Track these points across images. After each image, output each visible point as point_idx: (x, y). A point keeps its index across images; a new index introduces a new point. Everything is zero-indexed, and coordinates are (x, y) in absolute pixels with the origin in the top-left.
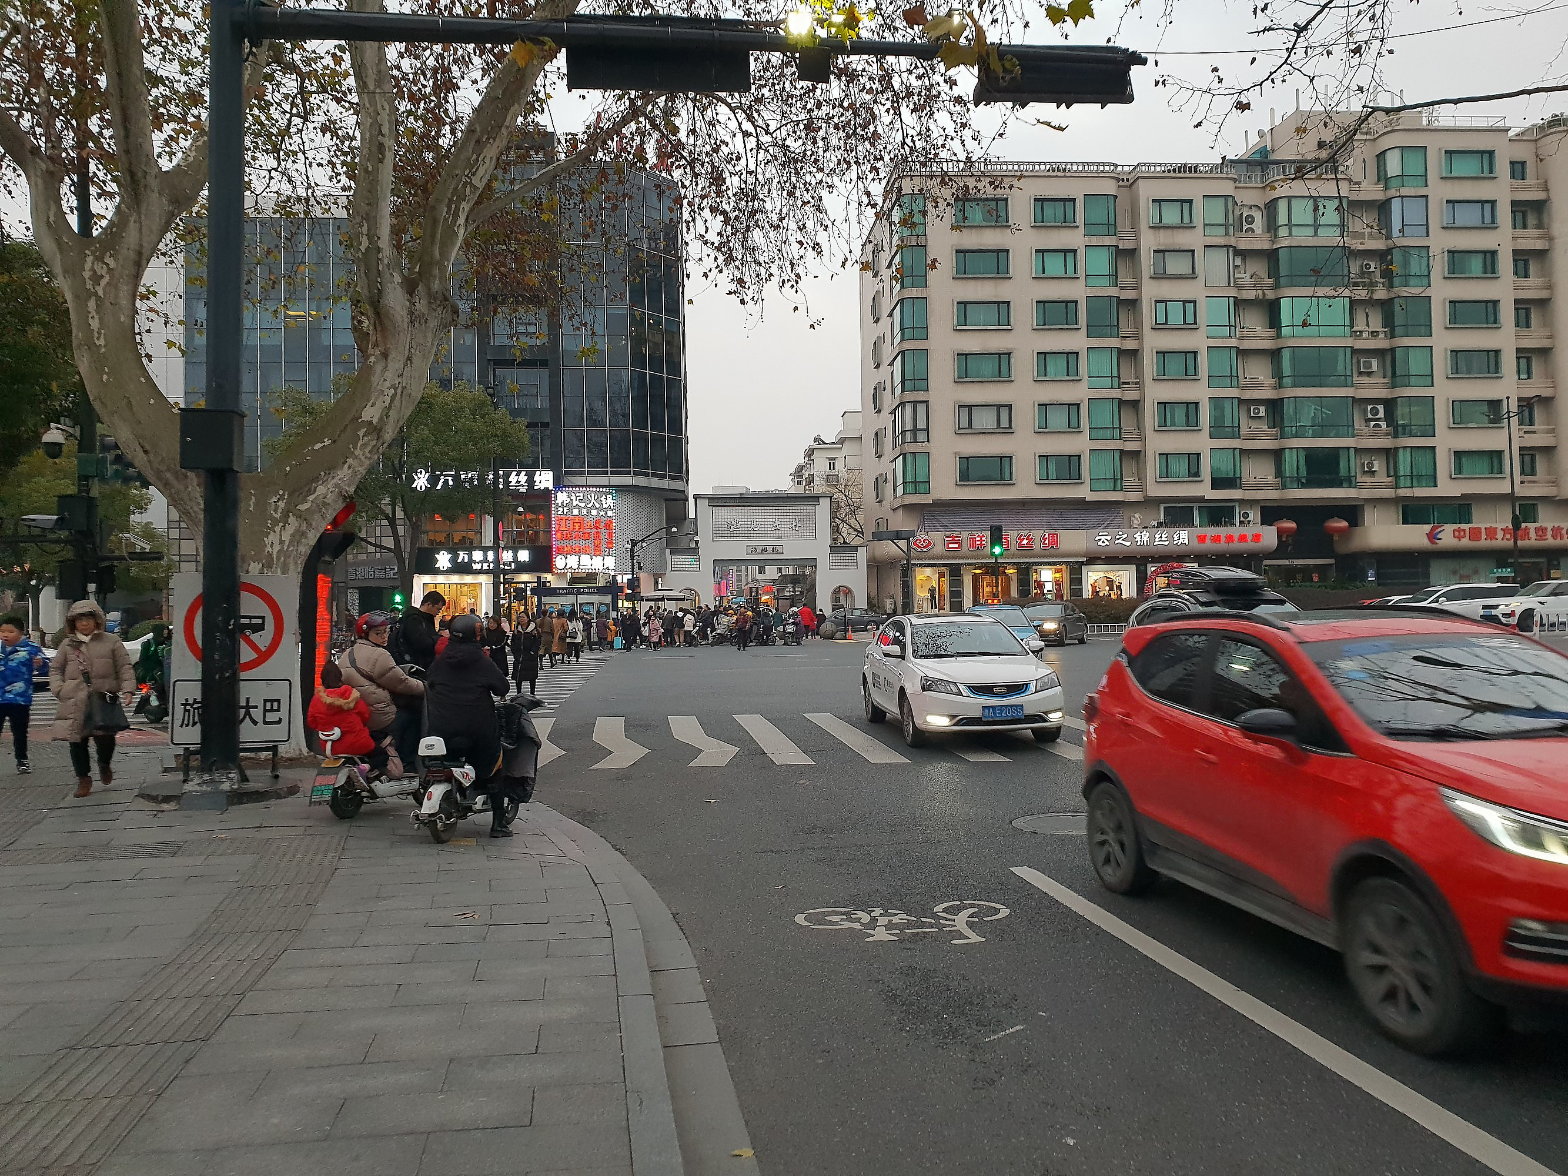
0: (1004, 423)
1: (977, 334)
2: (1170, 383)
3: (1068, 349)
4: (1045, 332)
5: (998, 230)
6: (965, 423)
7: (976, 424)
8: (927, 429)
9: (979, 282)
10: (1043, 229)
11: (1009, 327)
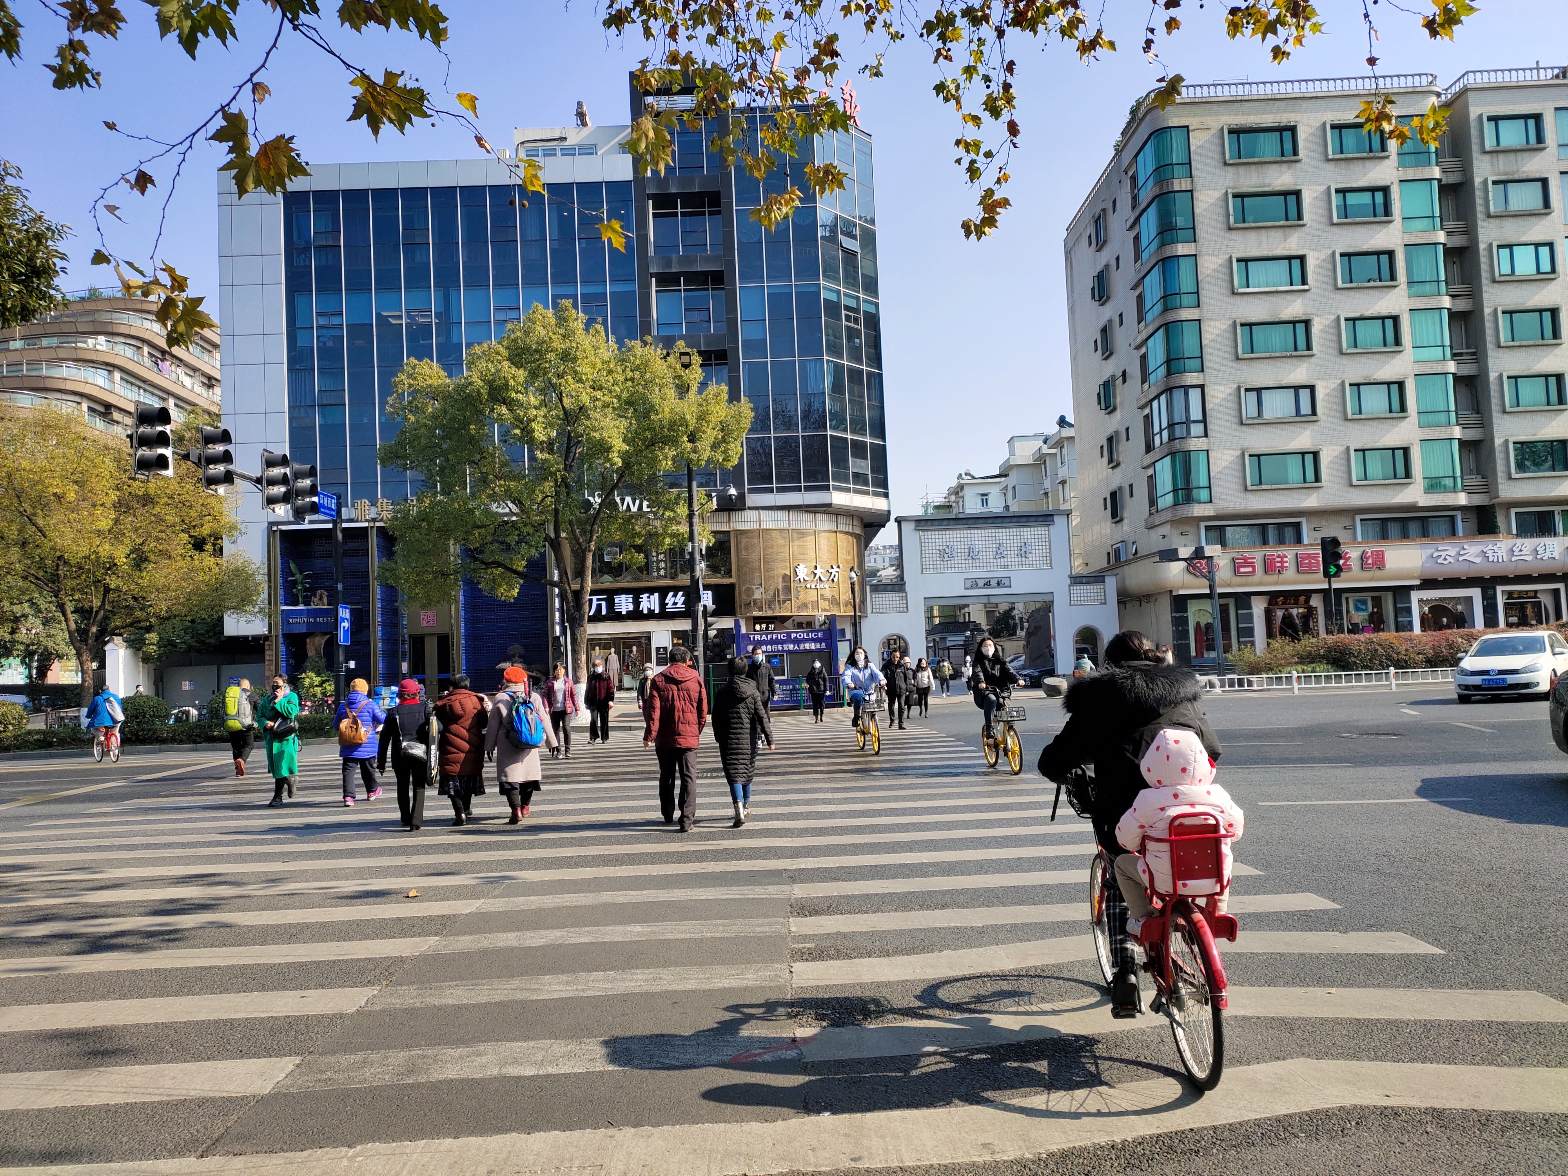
0: (1305, 408)
1: (1263, 298)
2: (1523, 350)
3: (1384, 313)
4: (1352, 292)
5: (1284, 166)
6: (1253, 411)
7: (1267, 414)
8: (1204, 421)
9: (1263, 233)
10: (1343, 163)
11: (1306, 287)
